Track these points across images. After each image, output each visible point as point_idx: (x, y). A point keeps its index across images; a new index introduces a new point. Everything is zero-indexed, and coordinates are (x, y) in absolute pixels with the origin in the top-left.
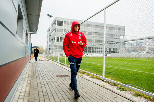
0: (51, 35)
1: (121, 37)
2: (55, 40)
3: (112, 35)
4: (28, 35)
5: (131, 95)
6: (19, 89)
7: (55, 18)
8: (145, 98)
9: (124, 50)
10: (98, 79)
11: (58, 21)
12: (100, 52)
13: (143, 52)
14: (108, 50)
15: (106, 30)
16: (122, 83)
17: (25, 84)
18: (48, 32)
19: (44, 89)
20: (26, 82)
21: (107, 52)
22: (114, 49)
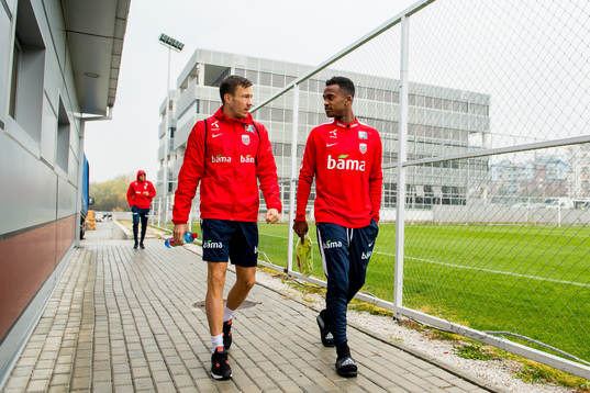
0: (179, 125)
1: (474, 140)
3: (436, 131)
4: (69, 124)
5: (507, 376)
6: (21, 363)
7: (195, 54)
8: (565, 384)
9: (485, 193)
10: (376, 313)
11: (207, 66)
12: (387, 200)
13: (561, 200)
14: (421, 193)
15: (410, 110)
16: (472, 326)
17: (53, 343)
18: (164, 114)
19: (138, 362)
20: (56, 333)
21: (418, 200)
22: (445, 189)
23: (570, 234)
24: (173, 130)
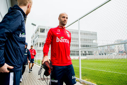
1: (94, 41)
2: (38, 45)
3: (86, 40)
7: (38, 27)
9: (97, 52)
12: (77, 54)
14: (84, 53)
15: (81, 36)
18: (32, 38)
21: (83, 54)
22: (89, 52)
23: (116, 61)
24: (34, 41)
